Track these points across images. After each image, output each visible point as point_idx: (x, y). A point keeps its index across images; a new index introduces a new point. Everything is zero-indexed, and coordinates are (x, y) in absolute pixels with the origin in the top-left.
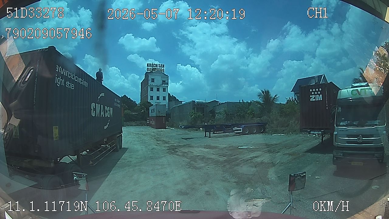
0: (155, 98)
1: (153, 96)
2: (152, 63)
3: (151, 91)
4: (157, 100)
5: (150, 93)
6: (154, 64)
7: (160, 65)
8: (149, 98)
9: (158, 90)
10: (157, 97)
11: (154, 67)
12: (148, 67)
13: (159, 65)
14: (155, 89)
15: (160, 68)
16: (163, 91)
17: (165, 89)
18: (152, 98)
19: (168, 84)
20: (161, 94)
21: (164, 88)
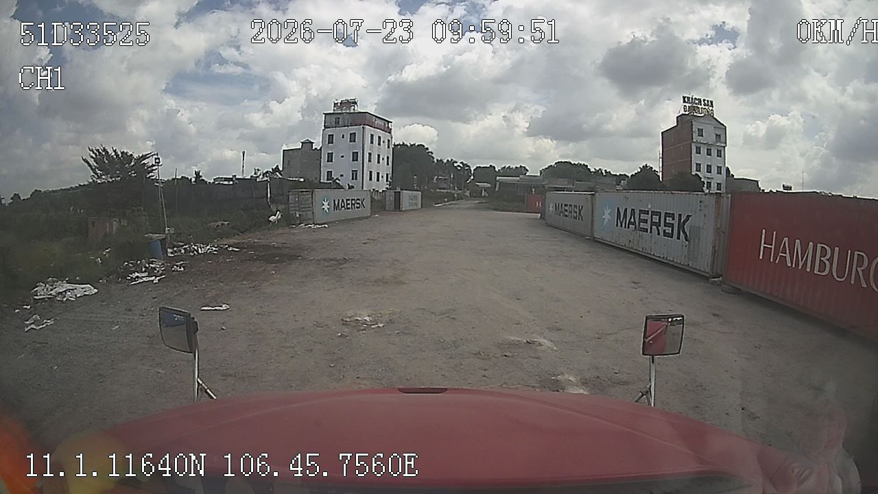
0: (704, 168)
1: (700, 164)
2: (691, 97)
3: (697, 153)
4: (708, 172)
5: (696, 158)
6: (695, 99)
7: (706, 102)
8: (694, 168)
9: (709, 154)
10: (708, 166)
11: (694, 105)
12: (685, 104)
13: (704, 100)
14: (704, 150)
15: (707, 107)
16: (718, 156)
17: (721, 151)
18: (698, 165)
19: (726, 143)
20: (714, 161)
21: (720, 149)
